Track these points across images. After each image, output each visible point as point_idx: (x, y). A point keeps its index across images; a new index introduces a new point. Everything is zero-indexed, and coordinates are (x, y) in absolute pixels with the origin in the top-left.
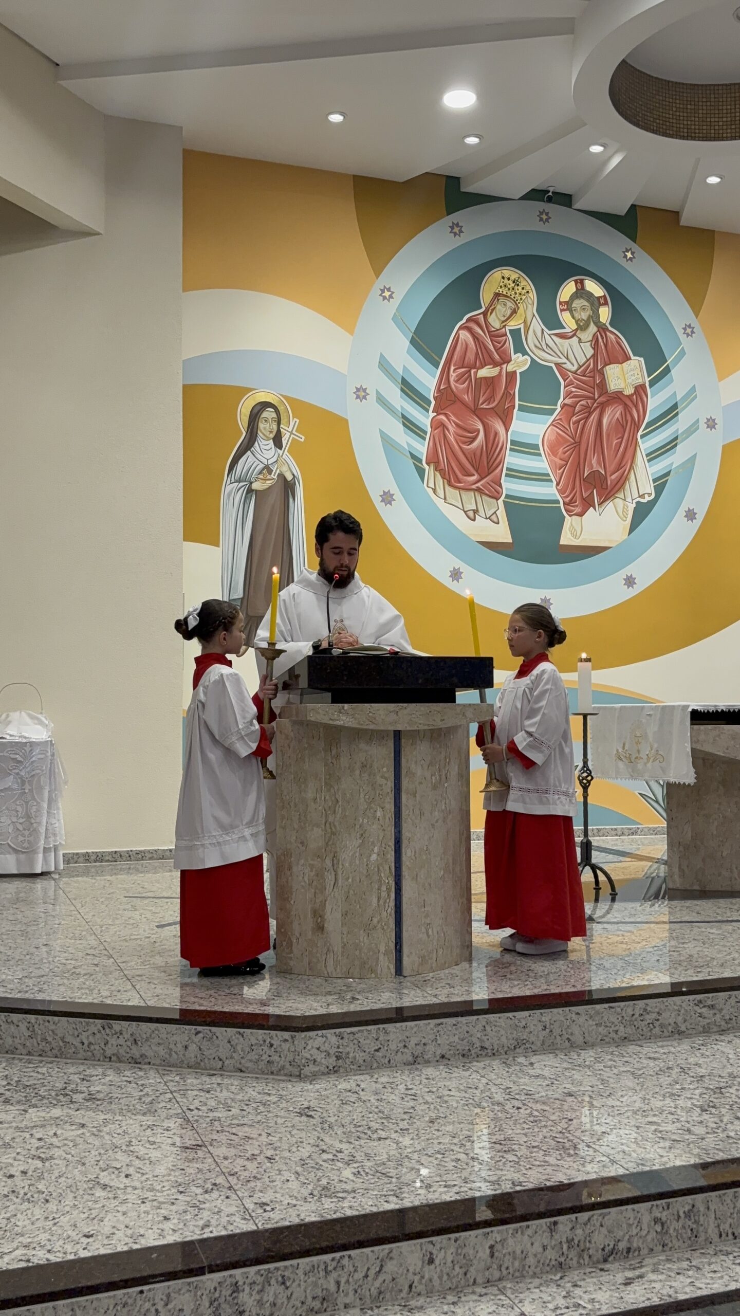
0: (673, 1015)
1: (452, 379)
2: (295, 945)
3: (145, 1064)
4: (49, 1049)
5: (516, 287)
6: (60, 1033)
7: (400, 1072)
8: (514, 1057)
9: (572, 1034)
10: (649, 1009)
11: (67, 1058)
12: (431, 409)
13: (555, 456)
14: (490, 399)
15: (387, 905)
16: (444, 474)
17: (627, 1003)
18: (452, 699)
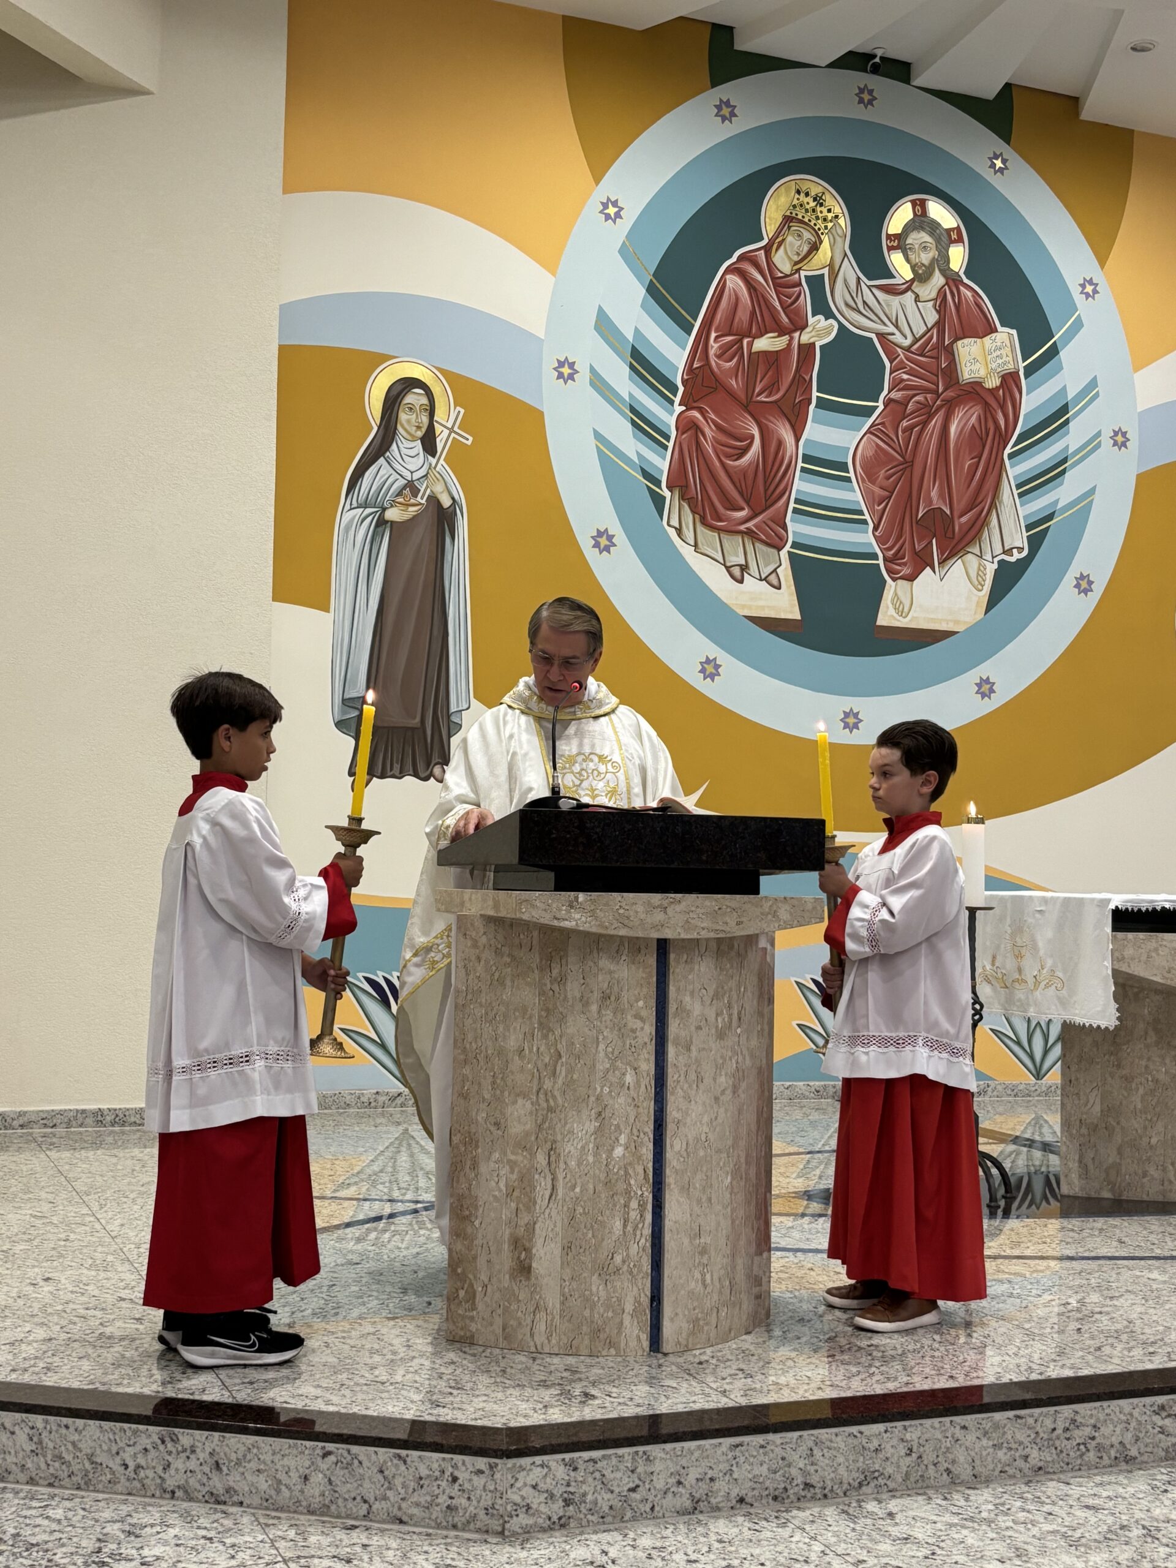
0: (1118, 1430)
1: (712, 353)
2: (479, 1296)
3: (233, 1504)
4: (66, 1474)
5: (819, 209)
6: (86, 1446)
7: (671, 1528)
8: (858, 1501)
9: (954, 1462)
10: (1079, 1419)
11: (98, 1491)
12: (677, 400)
13: (873, 482)
14: (771, 388)
15: (638, 1233)
16: (696, 506)
17: (1044, 1410)
18: (755, 890)
